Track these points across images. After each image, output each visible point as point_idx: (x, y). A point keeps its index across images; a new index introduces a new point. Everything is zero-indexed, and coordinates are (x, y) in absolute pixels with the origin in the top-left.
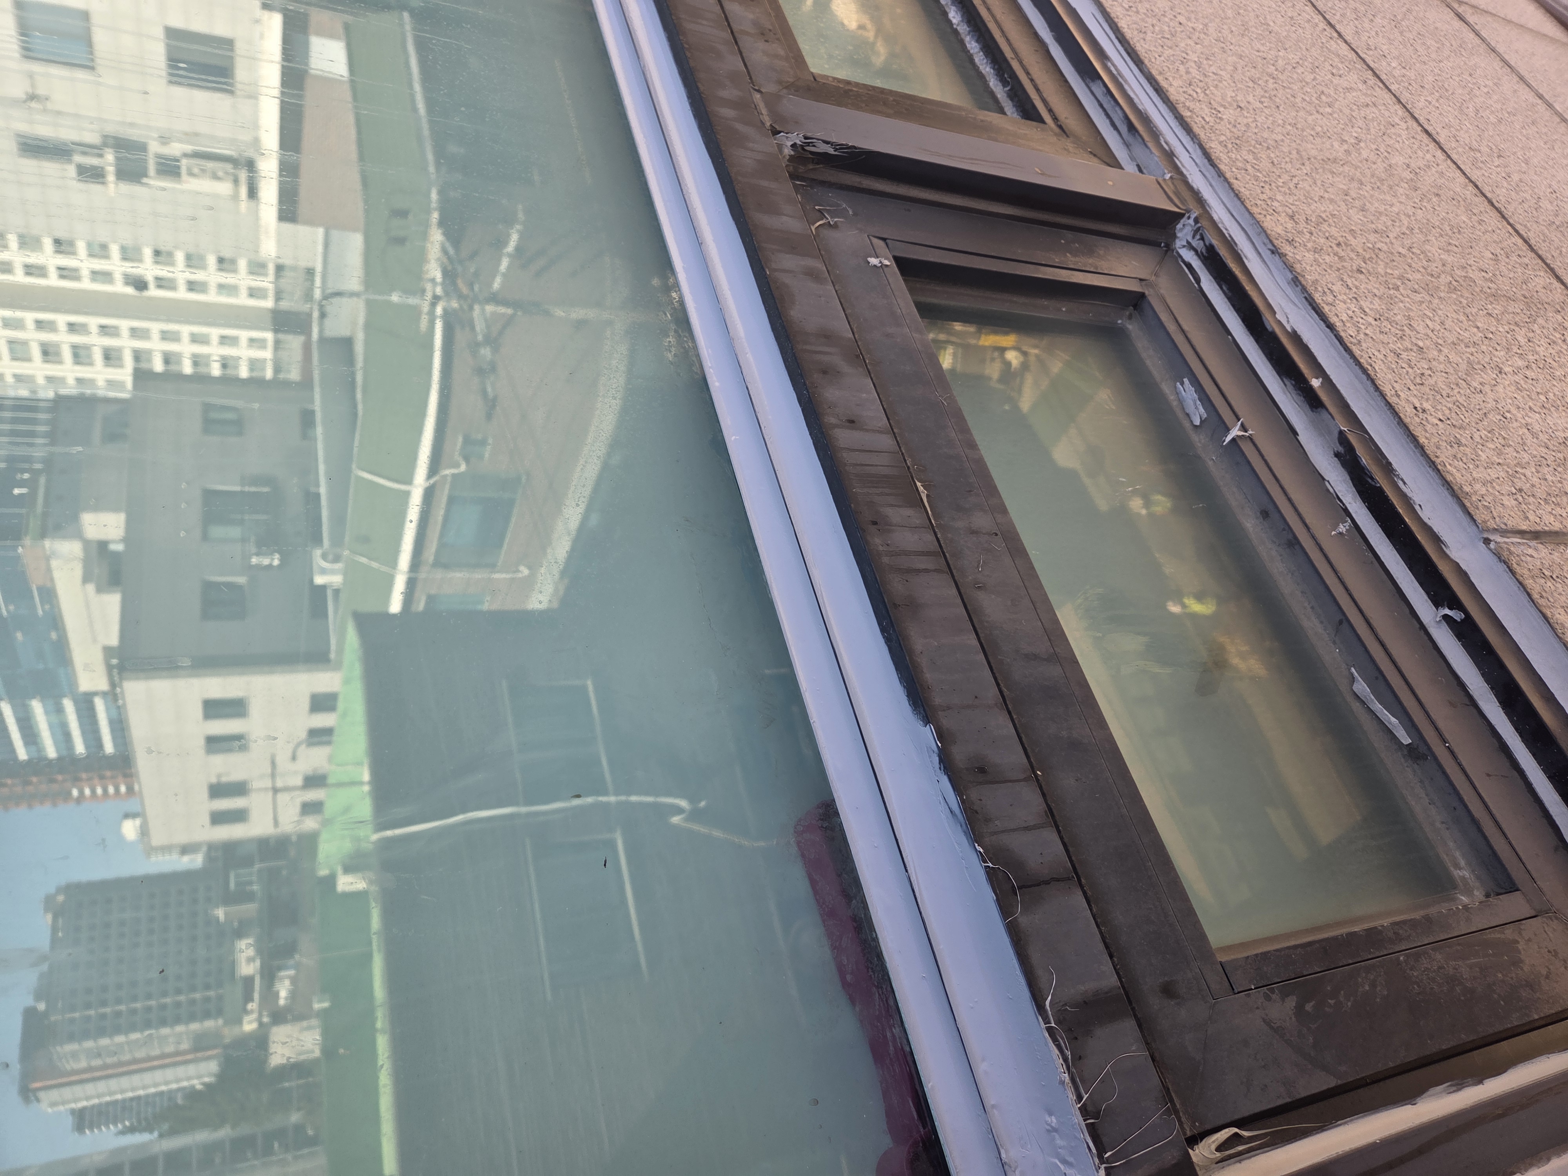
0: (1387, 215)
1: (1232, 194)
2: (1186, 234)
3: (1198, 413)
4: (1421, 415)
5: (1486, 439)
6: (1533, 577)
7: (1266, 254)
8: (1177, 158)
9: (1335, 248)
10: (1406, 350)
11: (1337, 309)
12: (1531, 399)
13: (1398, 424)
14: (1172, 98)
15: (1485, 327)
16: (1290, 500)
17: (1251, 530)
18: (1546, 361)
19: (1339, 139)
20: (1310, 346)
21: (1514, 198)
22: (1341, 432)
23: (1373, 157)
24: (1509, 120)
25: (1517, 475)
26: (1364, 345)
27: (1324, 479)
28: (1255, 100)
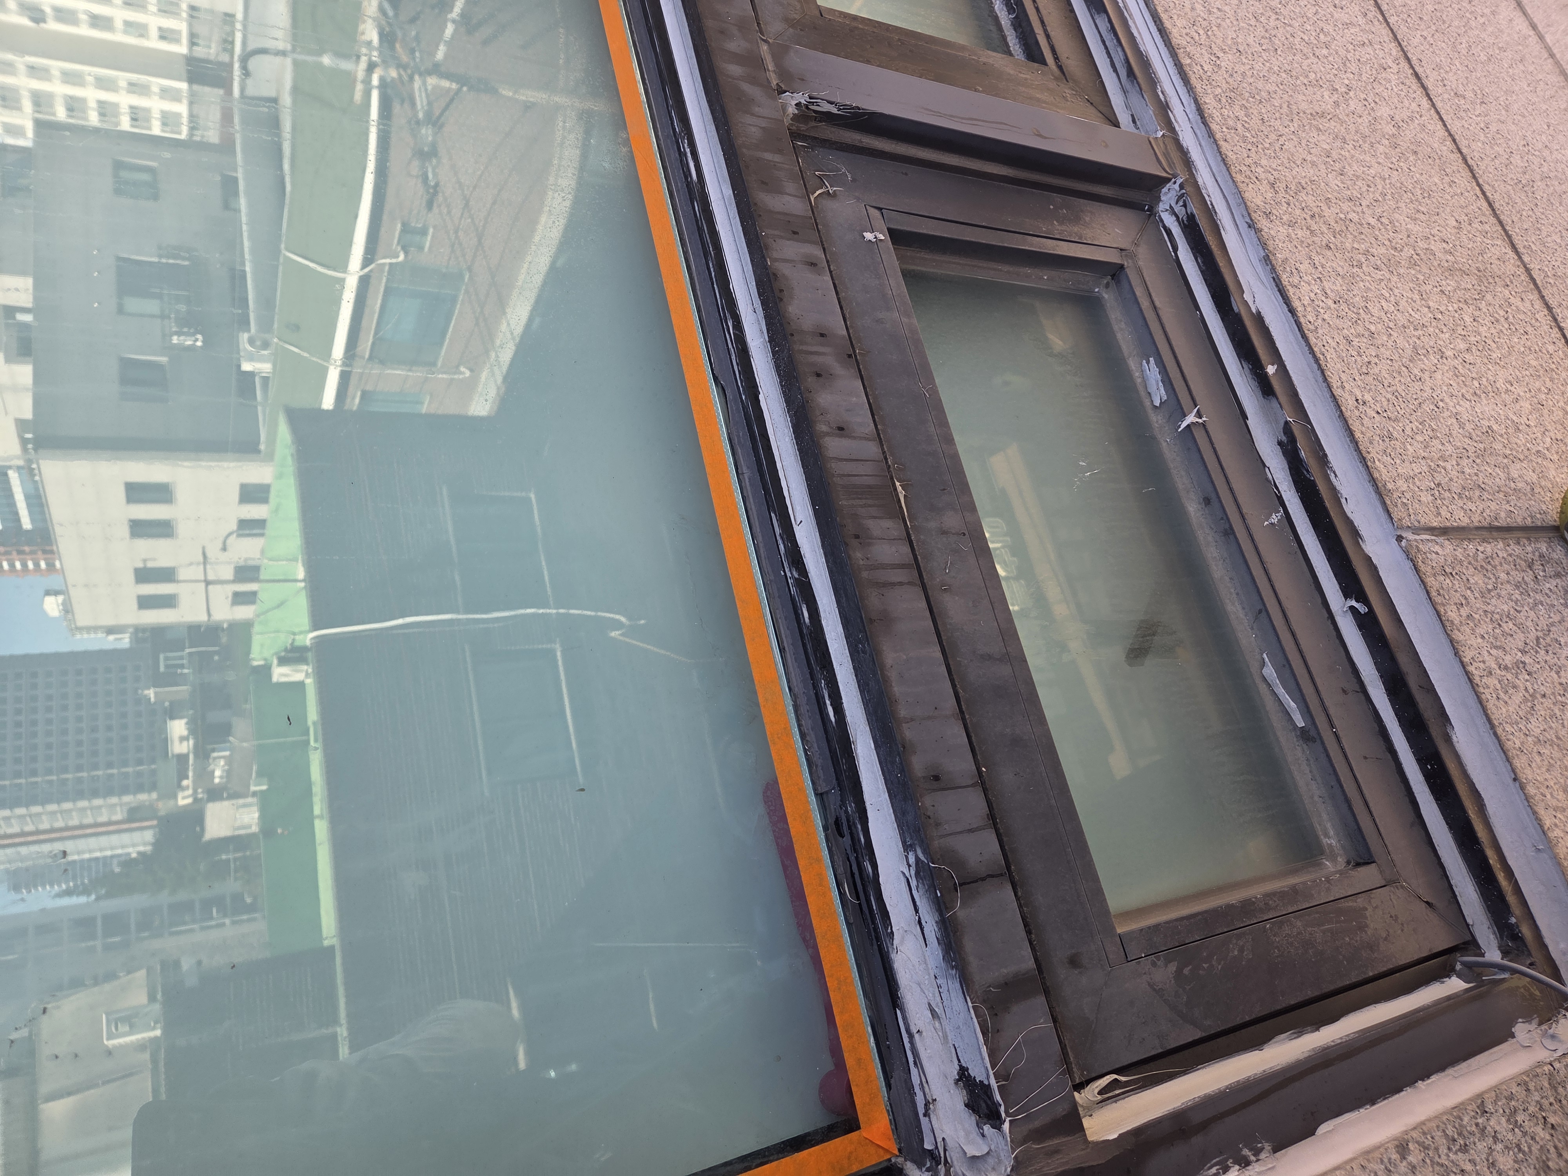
0: (1363, 179)
1: (1219, 159)
2: (1170, 198)
3: (1159, 394)
4: (1361, 407)
5: (1416, 431)
6: (1434, 575)
7: (1243, 227)
8: (1172, 112)
9: (1309, 220)
10: (1358, 335)
11: (1300, 292)
12: (1465, 385)
13: (1339, 417)
14: (1174, 41)
15: (1436, 307)
16: (1231, 489)
17: (1193, 514)
18: (1486, 343)
19: (1331, 88)
20: (1271, 329)
21: (1488, 153)
22: (1287, 423)
23: (1360, 109)
24: (1499, 57)
25: (1439, 470)
26: (1320, 331)
27: (1264, 465)
28: (1255, 41)
